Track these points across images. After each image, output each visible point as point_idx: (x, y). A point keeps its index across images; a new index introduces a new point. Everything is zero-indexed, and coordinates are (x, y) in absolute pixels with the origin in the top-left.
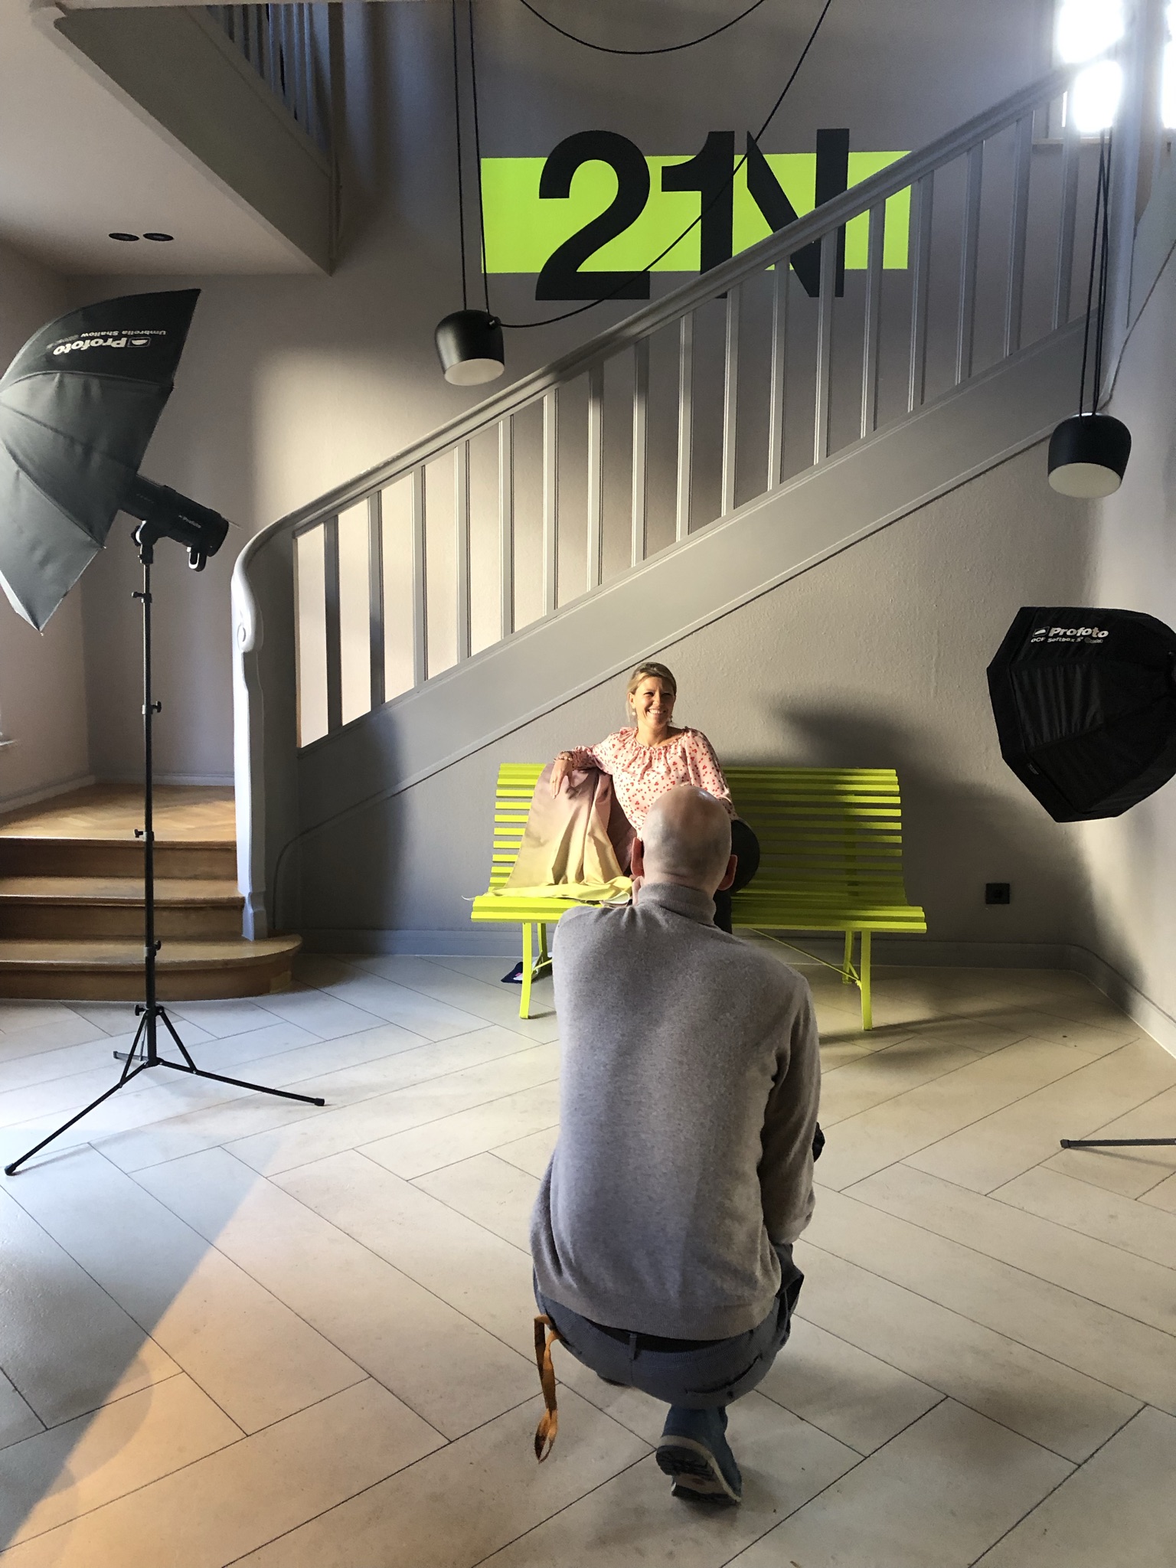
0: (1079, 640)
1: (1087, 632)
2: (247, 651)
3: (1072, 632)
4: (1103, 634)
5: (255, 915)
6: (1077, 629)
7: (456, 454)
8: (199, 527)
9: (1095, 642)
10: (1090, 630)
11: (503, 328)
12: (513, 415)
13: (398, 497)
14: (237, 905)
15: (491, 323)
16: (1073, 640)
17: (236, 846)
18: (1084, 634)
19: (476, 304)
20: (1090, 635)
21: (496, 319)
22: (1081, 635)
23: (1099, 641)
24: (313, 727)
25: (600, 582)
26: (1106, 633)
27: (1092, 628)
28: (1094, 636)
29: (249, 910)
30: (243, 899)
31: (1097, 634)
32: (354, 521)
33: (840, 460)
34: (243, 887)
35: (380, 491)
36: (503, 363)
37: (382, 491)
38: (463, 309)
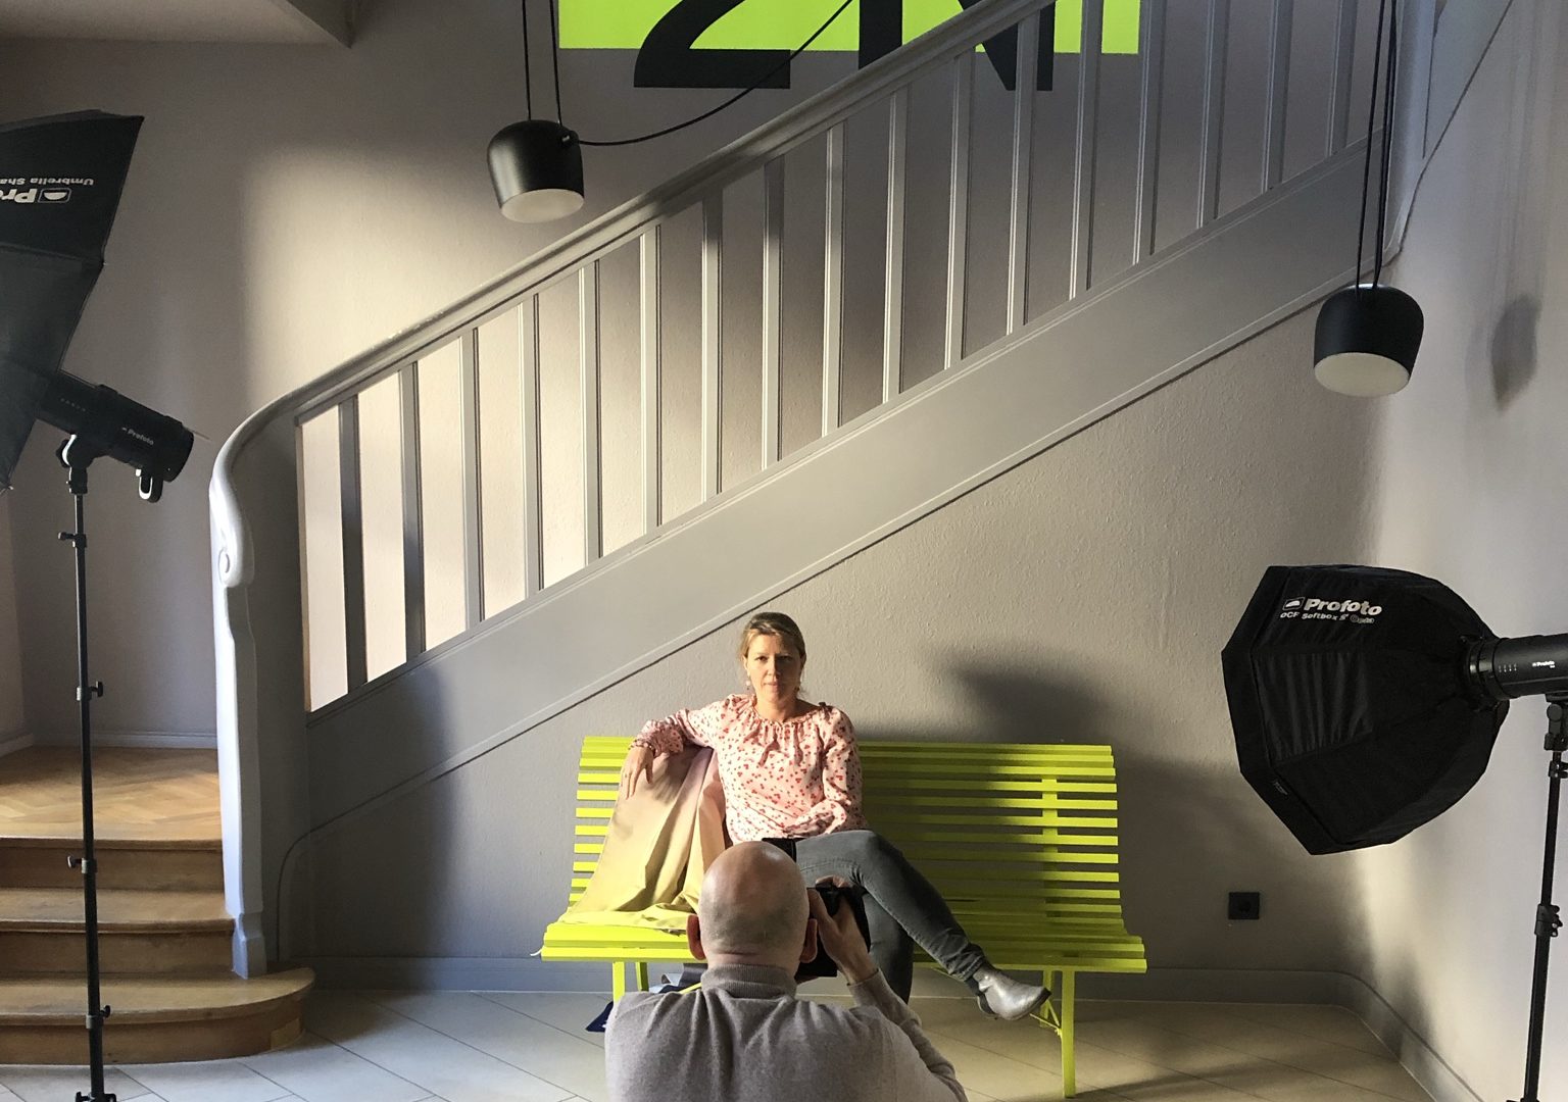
0: (1343, 617)
1: (1354, 607)
2: (232, 585)
3: (1334, 606)
4: (1375, 611)
5: (248, 943)
6: (1341, 602)
7: (518, 313)
8: (152, 443)
9: (1364, 621)
10: (1357, 604)
11: (581, 145)
12: (598, 260)
13: (440, 370)
14: (225, 930)
15: (564, 139)
16: (1335, 618)
17: (221, 846)
18: (1350, 609)
19: (544, 112)
20: (1358, 613)
21: (572, 134)
22: (1346, 611)
23: (1370, 621)
24: (327, 684)
25: (719, 489)
26: (1379, 609)
27: (1361, 602)
28: (1363, 612)
29: (241, 938)
30: (232, 922)
31: (1367, 610)
32: (380, 403)
33: (1039, 330)
34: (233, 905)
35: (416, 362)
36: (583, 195)
37: (419, 362)
38: (526, 119)
